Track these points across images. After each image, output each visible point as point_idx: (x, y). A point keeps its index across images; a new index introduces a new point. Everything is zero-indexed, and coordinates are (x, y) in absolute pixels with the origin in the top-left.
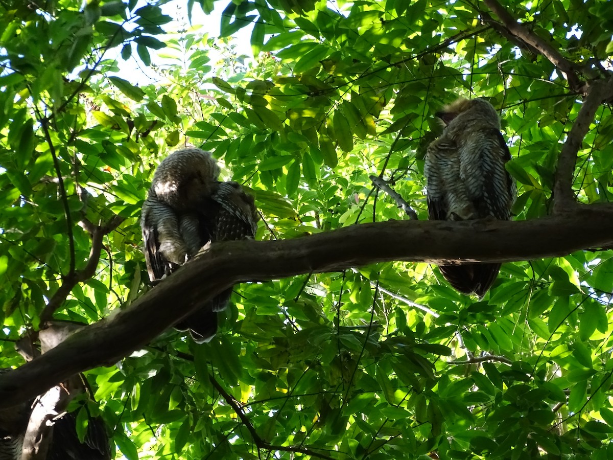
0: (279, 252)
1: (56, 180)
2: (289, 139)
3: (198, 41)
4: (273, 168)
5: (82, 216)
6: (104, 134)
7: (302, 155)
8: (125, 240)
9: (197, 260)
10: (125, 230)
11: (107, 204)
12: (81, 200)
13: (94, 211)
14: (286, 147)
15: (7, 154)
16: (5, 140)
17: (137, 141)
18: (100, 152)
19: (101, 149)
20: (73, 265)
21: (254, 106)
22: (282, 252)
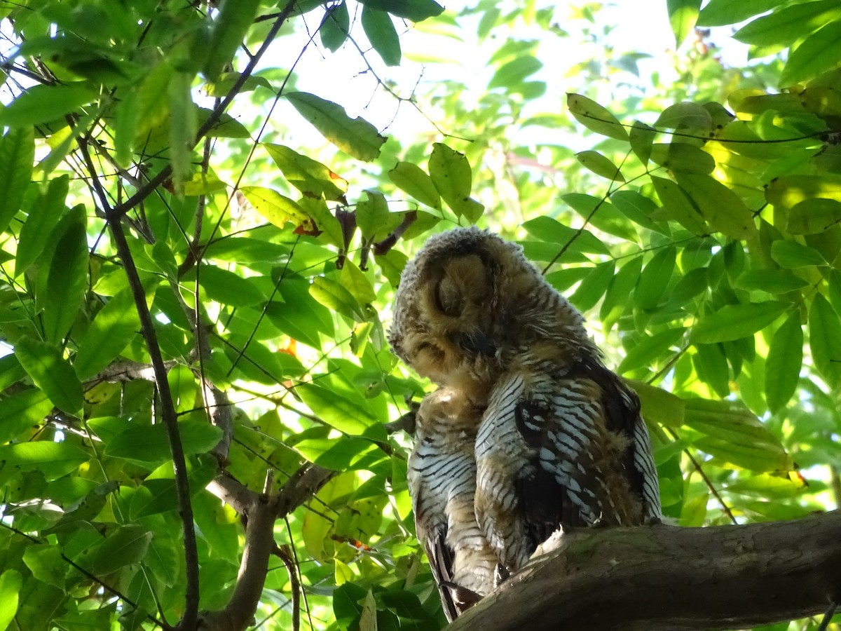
0: (745, 557)
1: (149, 374)
2: (775, 258)
3: (511, 17)
4: (732, 336)
5: (218, 466)
6: (275, 251)
7: (808, 303)
8: (334, 532)
9: (526, 581)
10: (334, 506)
11: (285, 437)
12: (214, 424)
13: (251, 456)
14: (763, 281)
15: (18, 303)
16: (10, 266)
17: (363, 267)
18: (267, 298)
19: (268, 292)
20: (193, 597)
21: (678, 172)
22: (754, 556)
